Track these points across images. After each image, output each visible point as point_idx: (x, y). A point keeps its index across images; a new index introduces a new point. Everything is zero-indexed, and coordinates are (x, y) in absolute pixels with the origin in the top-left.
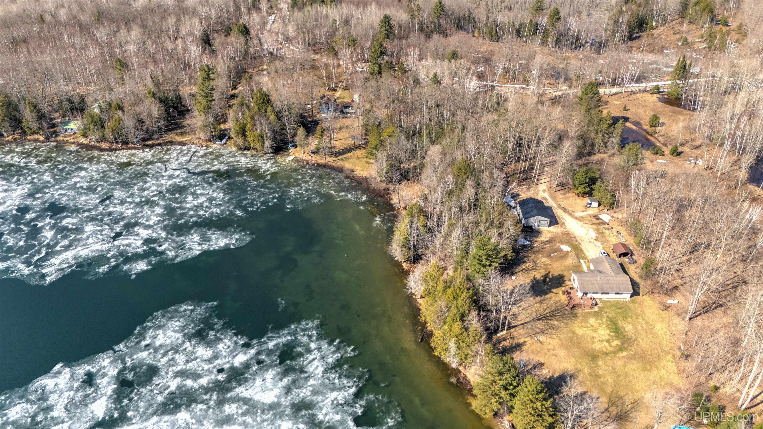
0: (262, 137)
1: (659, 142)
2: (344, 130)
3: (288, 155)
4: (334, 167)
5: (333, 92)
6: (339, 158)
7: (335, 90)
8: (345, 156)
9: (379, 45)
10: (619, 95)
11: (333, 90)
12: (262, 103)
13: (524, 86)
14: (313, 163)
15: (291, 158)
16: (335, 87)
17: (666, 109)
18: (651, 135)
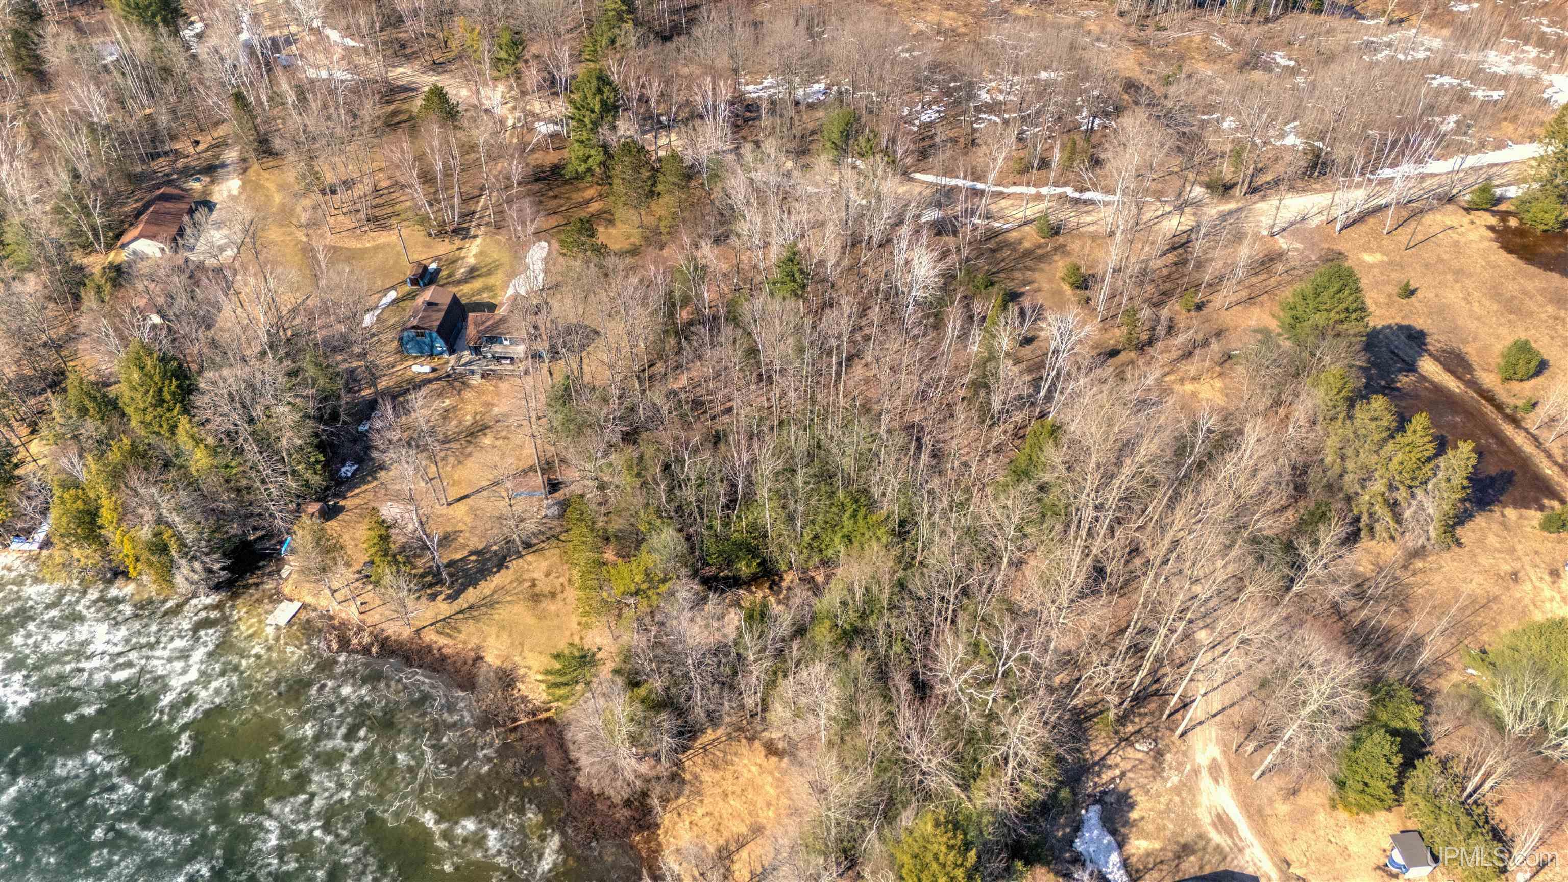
0: (164, 549)
1: (1549, 456)
2: (487, 441)
3: (277, 597)
4: (444, 658)
5: (458, 243)
6: (463, 602)
7: (461, 232)
8: (486, 587)
9: (594, 83)
10: (1371, 221)
11: (455, 232)
12: (155, 407)
13: (1070, 191)
14: (367, 639)
15: (284, 612)
16: (463, 216)
17: (1530, 286)
18: (1515, 421)
